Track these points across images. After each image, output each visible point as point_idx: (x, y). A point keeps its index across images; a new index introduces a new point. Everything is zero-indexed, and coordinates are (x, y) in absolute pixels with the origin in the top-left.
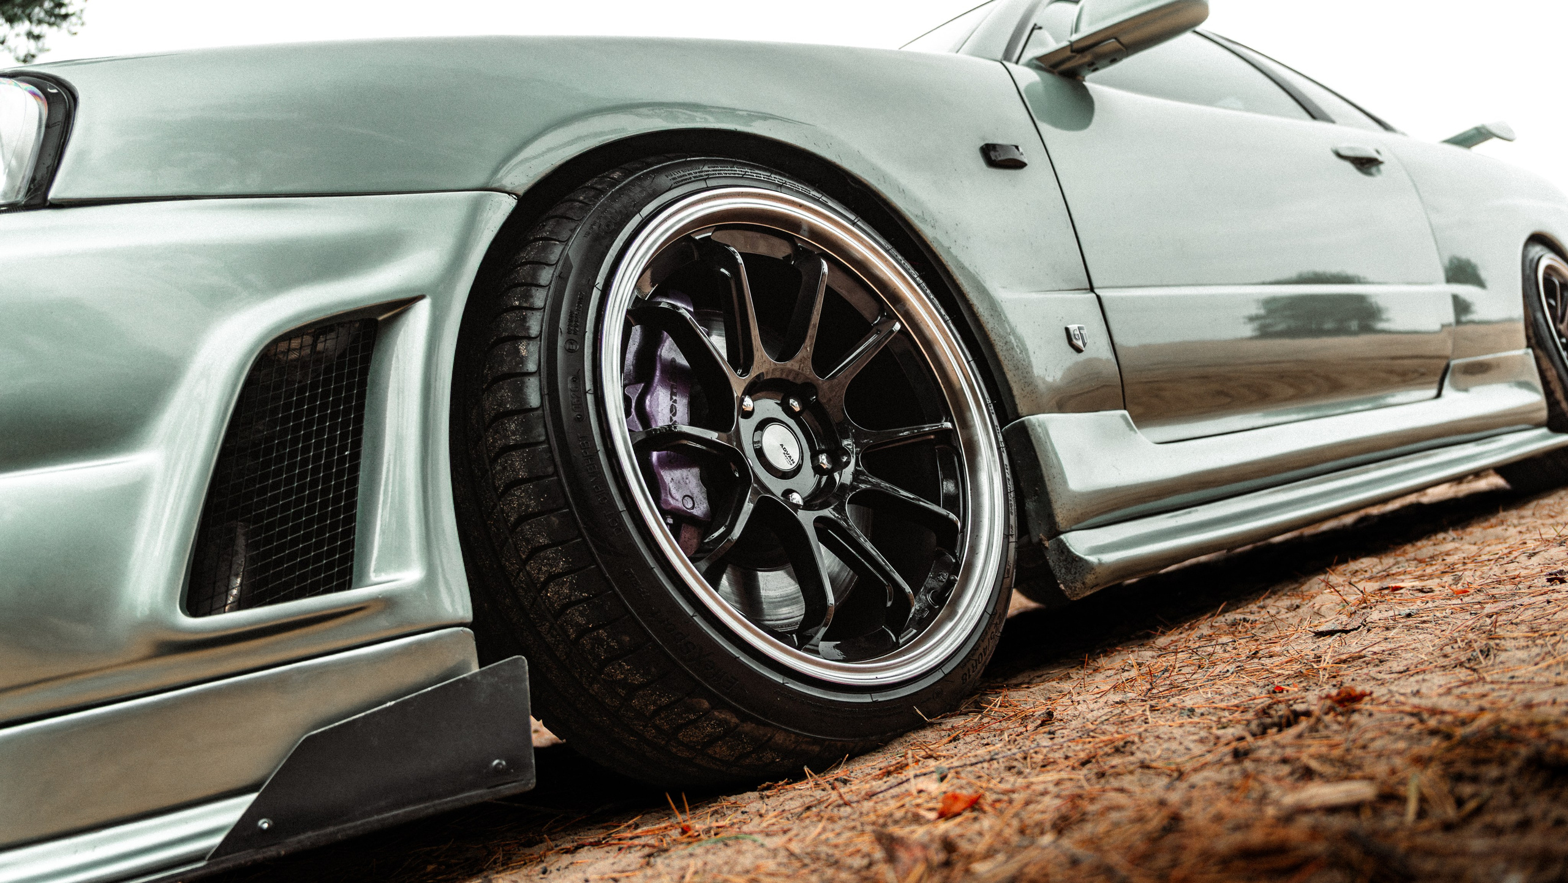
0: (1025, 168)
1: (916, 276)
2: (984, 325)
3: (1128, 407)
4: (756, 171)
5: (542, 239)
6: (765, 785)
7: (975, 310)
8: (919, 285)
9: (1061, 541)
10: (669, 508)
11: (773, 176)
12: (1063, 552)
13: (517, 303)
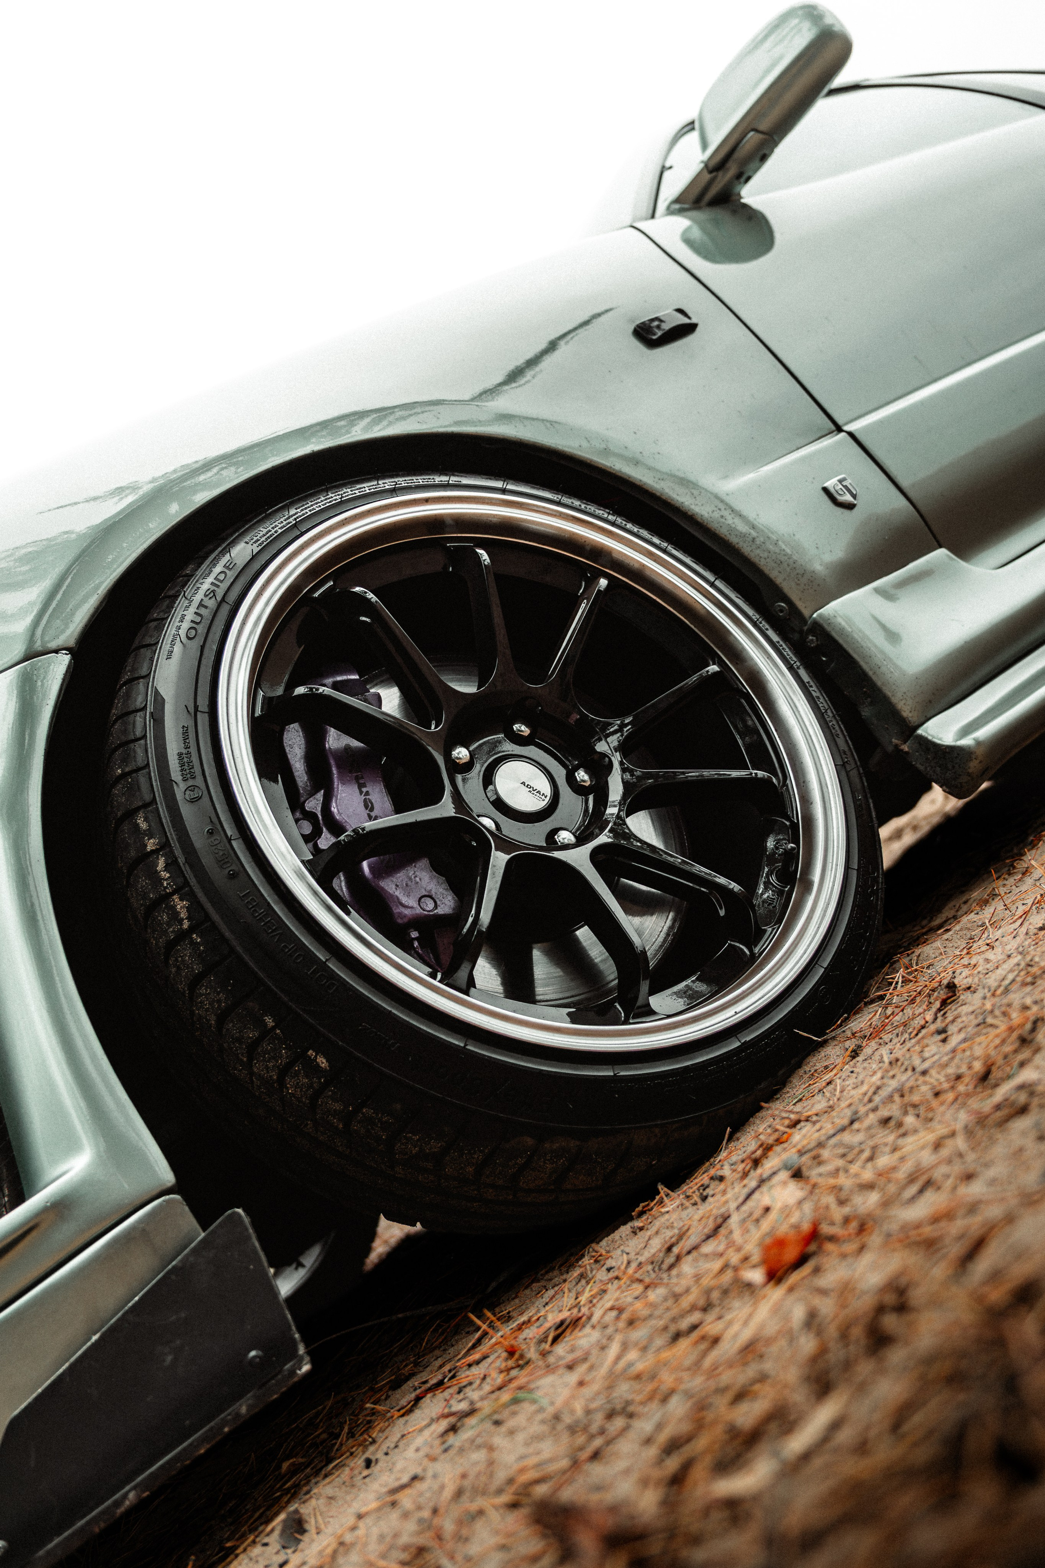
0: (698, 329)
1: (606, 515)
2: (717, 532)
3: (942, 542)
4: (358, 486)
5: (125, 684)
6: (640, 1208)
7: (699, 520)
8: (613, 524)
9: (921, 737)
10: (406, 920)
11: (380, 482)
12: (928, 749)
13: (119, 771)
